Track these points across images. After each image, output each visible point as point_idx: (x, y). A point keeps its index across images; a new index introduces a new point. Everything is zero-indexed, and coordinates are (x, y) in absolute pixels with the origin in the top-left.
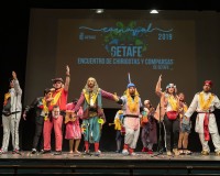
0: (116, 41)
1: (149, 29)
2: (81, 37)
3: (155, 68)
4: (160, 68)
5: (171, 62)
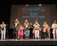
0: (31, 12)
1: (39, 9)
2: (23, 11)
4: (42, 18)
5: (44, 17)
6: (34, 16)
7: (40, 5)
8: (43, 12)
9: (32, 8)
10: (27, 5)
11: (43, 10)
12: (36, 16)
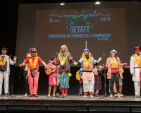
0: (73, 23)
1: (94, 14)
2: (51, 21)
3: (99, 39)
4: (102, 39)
5: (109, 35)
6: (82, 33)
7: (98, 3)
8: (107, 22)
9: (76, 12)
10: (62, 4)
11: (106, 18)
12: (86, 33)
